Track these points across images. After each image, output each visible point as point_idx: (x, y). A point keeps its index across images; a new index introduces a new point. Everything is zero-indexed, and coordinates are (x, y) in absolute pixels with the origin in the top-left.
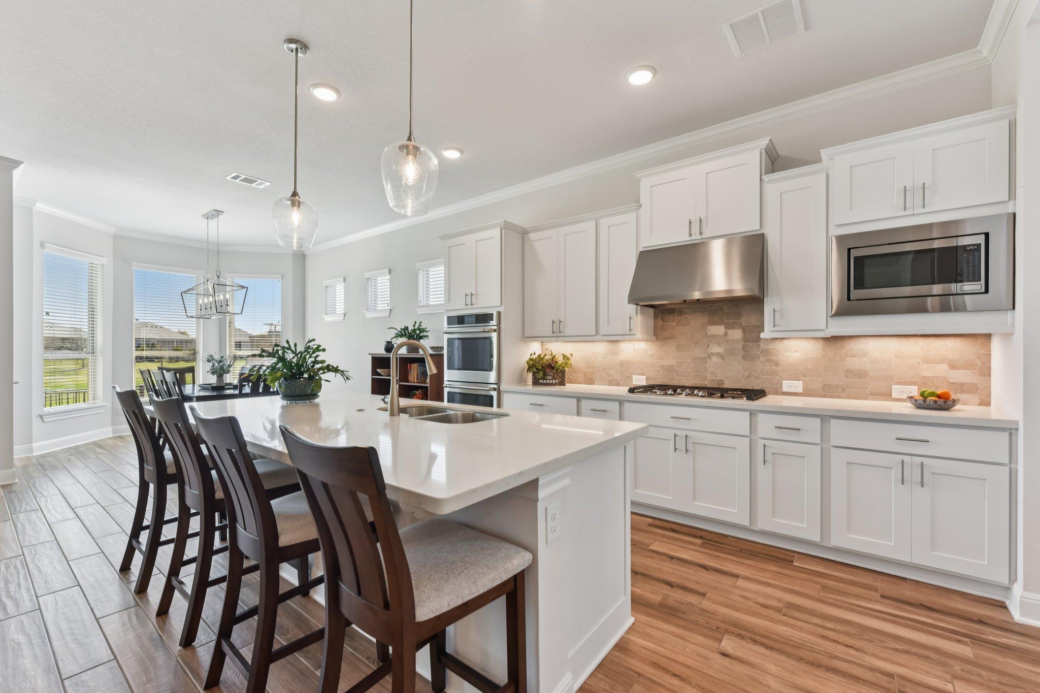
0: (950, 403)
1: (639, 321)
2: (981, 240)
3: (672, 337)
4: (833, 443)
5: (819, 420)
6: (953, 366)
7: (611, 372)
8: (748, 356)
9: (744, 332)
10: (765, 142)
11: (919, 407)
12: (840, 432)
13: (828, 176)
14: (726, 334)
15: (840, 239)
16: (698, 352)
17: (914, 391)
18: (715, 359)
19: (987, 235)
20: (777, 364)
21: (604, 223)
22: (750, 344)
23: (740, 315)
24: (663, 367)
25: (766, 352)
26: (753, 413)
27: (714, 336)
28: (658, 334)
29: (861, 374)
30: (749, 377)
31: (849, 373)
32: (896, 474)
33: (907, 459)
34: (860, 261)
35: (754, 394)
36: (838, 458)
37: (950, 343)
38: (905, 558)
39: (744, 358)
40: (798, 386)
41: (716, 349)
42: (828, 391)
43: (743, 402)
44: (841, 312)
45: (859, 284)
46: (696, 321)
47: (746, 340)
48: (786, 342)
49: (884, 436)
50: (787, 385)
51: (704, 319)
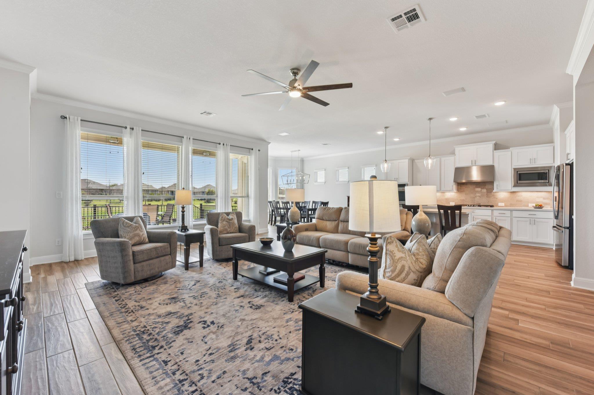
0: (542, 207)
1: (455, 187)
2: (547, 171)
3: (463, 191)
4: (514, 216)
5: (510, 211)
6: (544, 199)
7: (442, 201)
8: (488, 196)
9: (487, 190)
10: (494, 142)
11: (535, 208)
12: (515, 214)
13: (511, 152)
14: (481, 191)
15: (515, 169)
16: (472, 195)
17: (534, 205)
18: (478, 197)
19: (549, 170)
20: (497, 199)
21: (443, 159)
22: (489, 193)
23: (486, 185)
24: (460, 200)
25: (494, 195)
26: (492, 210)
27: (477, 191)
28: (459, 190)
29: (521, 201)
30: (488, 202)
31: (518, 201)
32: (528, 223)
33: (531, 219)
34: (520, 174)
35: (492, 206)
36: (515, 220)
37: (543, 193)
38: (531, 241)
39: (487, 197)
40: (503, 204)
41: (478, 195)
42: (511, 205)
43: (489, 208)
44: (515, 186)
45: (520, 179)
46: (471, 187)
47: (487, 192)
48: (499, 193)
49: (525, 214)
50: (500, 204)
51: (474, 186)
